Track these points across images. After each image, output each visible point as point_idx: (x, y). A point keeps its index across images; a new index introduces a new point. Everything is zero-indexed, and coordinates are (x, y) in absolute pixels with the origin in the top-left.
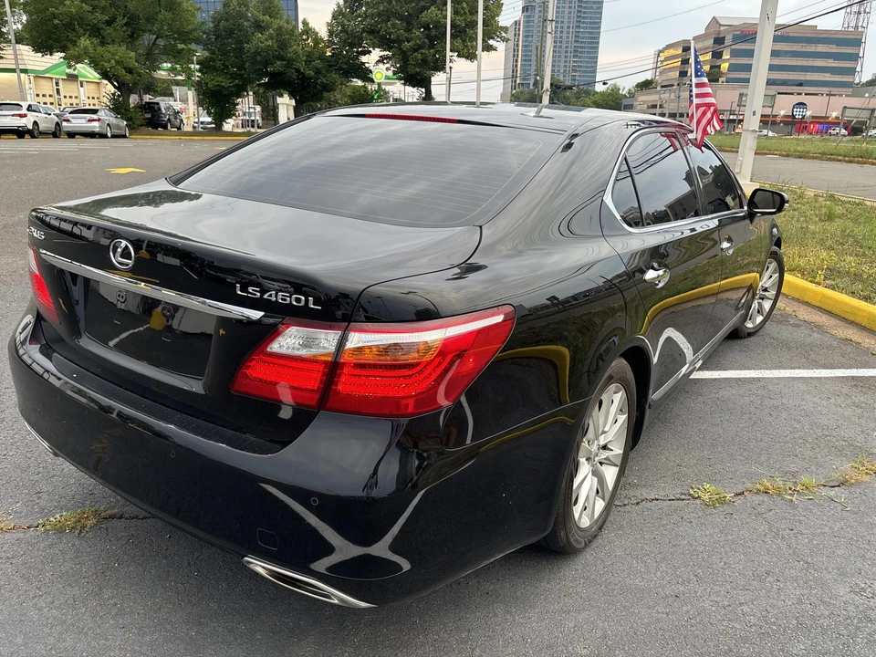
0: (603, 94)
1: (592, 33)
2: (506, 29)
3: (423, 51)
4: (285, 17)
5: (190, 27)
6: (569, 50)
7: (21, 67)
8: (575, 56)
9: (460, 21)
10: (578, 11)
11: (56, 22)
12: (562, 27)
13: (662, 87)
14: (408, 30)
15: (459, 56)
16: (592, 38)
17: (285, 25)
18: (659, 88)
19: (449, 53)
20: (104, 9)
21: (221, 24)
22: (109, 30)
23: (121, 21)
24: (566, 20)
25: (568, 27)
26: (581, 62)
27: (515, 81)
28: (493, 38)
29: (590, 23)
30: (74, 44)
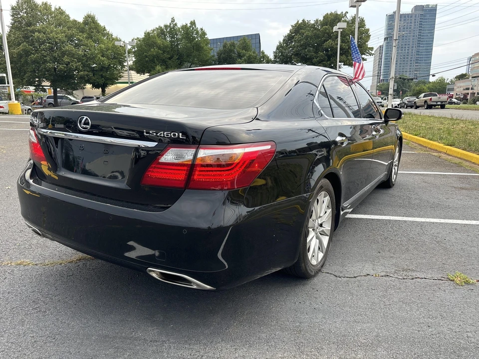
0: (434, 83)
1: (428, 49)
2: (372, 49)
3: (324, 63)
4: (253, 50)
5: (207, 58)
6: (413, 59)
7: (131, 81)
8: (416, 63)
9: (345, 46)
10: (418, 38)
11: (147, 59)
12: (408, 47)
13: (472, 77)
14: (316, 52)
15: (344, 65)
16: (427, 52)
17: (252, 54)
18: (470, 78)
19: (338, 63)
20: (168, 52)
21: (221, 56)
22: (170, 62)
23: (176, 57)
24: (411, 43)
25: (412, 47)
26: (420, 66)
27: (379, 78)
28: (365, 54)
29: (426, 44)
30: (154, 69)
